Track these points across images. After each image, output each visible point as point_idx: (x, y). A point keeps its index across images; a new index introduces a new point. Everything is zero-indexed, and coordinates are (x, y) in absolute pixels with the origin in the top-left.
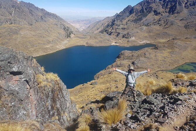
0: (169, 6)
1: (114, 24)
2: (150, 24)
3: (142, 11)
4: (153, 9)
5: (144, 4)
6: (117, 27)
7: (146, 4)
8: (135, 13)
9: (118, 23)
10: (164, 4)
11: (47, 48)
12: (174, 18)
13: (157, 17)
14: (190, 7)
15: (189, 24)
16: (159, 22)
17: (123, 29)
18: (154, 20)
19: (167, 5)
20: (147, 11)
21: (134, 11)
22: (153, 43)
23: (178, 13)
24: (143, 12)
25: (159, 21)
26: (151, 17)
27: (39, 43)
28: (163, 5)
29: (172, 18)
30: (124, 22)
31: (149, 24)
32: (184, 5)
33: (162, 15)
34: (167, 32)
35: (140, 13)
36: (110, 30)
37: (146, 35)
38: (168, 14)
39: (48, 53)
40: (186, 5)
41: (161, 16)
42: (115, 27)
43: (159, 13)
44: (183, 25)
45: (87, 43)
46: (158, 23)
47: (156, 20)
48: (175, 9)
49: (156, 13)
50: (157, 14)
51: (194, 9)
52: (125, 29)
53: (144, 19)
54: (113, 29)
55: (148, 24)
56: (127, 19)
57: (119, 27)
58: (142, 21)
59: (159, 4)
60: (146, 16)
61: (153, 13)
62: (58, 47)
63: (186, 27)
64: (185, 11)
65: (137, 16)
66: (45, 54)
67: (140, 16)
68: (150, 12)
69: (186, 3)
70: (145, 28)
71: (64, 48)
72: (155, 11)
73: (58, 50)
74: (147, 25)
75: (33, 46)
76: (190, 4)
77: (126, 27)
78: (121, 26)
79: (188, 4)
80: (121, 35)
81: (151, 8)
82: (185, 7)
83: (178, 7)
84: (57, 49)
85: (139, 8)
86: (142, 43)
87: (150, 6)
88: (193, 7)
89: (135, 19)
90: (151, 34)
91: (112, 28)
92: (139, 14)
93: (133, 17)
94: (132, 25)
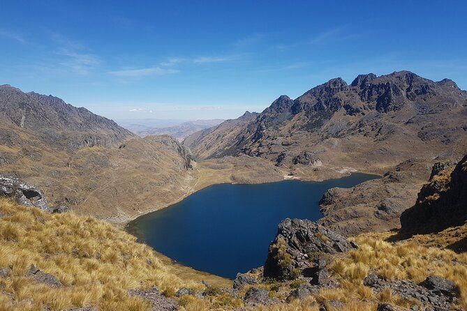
0: (375, 96)
1: (260, 136)
2: (342, 132)
3: (319, 107)
4: (343, 103)
5: (321, 92)
6: (270, 142)
7: (325, 93)
8: (304, 112)
9: (271, 134)
10: (364, 92)
11: (166, 193)
12: (390, 119)
13: (354, 119)
14: (417, 97)
15: (425, 129)
16: (362, 129)
17: (285, 145)
18: (349, 124)
19: (370, 93)
20: (330, 106)
21: (302, 106)
22: (364, 172)
23: (395, 108)
24: (321, 108)
25: (360, 126)
26: (339, 118)
27: (151, 183)
28: (362, 95)
29: (386, 119)
30: (284, 130)
31: (339, 134)
32: (404, 93)
33: (363, 114)
34: (387, 147)
35: (316, 110)
36: (255, 149)
37: (344, 155)
38: (375, 111)
39: (170, 204)
40: (409, 93)
41: (362, 116)
42: (264, 141)
43: (357, 111)
44: (415, 133)
45: (233, 178)
46: (360, 131)
47: (354, 125)
48: (389, 100)
49: (351, 110)
50: (353, 111)
51: (425, 100)
52: (288, 145)
53: (327, 124)
54: (261, 146)
55: (337, 133)
56: (289, 125)
57: (275, 142)
58: (323, 128)
59: (353, 92)
60: (330, 116)
61: (343, 111)
62: (183, 189)
63: (422, 136)
64: (410, 105)
65: (310, 116)
66: (166, 206)
67: (316, 116)
68: (336, 109)
69: (408, 90)
70: (336, 141)
71: (193, 191)
72: (347, 107)
73: (184, 196)
74: (337, 135)
75: (141, 190)
76: (416, 91)
77: (289, 140)
78: (280, 140)
79: (413, 91)
80: (288, 159)
81: (337, 100)
82: (407, 96)
83: (394, 97)
84: (183, 193)
85: (312, 101)
86: (342, 172)
87: (335, 96)
88: (423, 96)
89: (306, 123)
90: (354, 153)
91: (257, 144)
92: (314, 113)
93: (300, 118)
94: (304, 136)
